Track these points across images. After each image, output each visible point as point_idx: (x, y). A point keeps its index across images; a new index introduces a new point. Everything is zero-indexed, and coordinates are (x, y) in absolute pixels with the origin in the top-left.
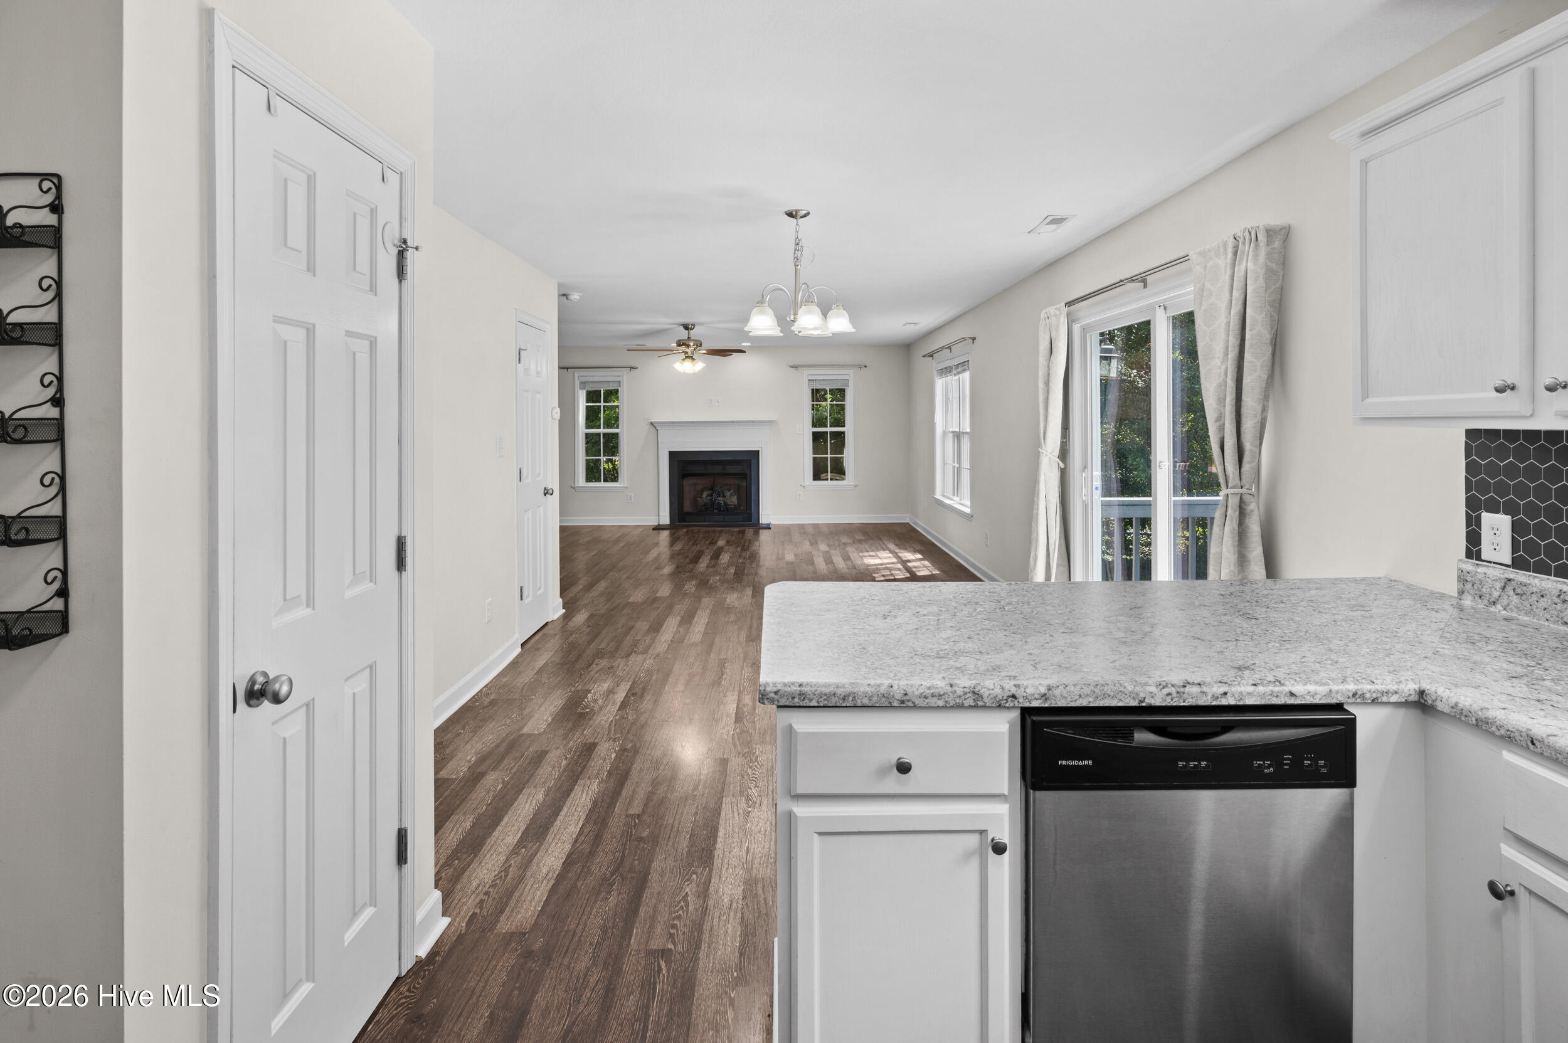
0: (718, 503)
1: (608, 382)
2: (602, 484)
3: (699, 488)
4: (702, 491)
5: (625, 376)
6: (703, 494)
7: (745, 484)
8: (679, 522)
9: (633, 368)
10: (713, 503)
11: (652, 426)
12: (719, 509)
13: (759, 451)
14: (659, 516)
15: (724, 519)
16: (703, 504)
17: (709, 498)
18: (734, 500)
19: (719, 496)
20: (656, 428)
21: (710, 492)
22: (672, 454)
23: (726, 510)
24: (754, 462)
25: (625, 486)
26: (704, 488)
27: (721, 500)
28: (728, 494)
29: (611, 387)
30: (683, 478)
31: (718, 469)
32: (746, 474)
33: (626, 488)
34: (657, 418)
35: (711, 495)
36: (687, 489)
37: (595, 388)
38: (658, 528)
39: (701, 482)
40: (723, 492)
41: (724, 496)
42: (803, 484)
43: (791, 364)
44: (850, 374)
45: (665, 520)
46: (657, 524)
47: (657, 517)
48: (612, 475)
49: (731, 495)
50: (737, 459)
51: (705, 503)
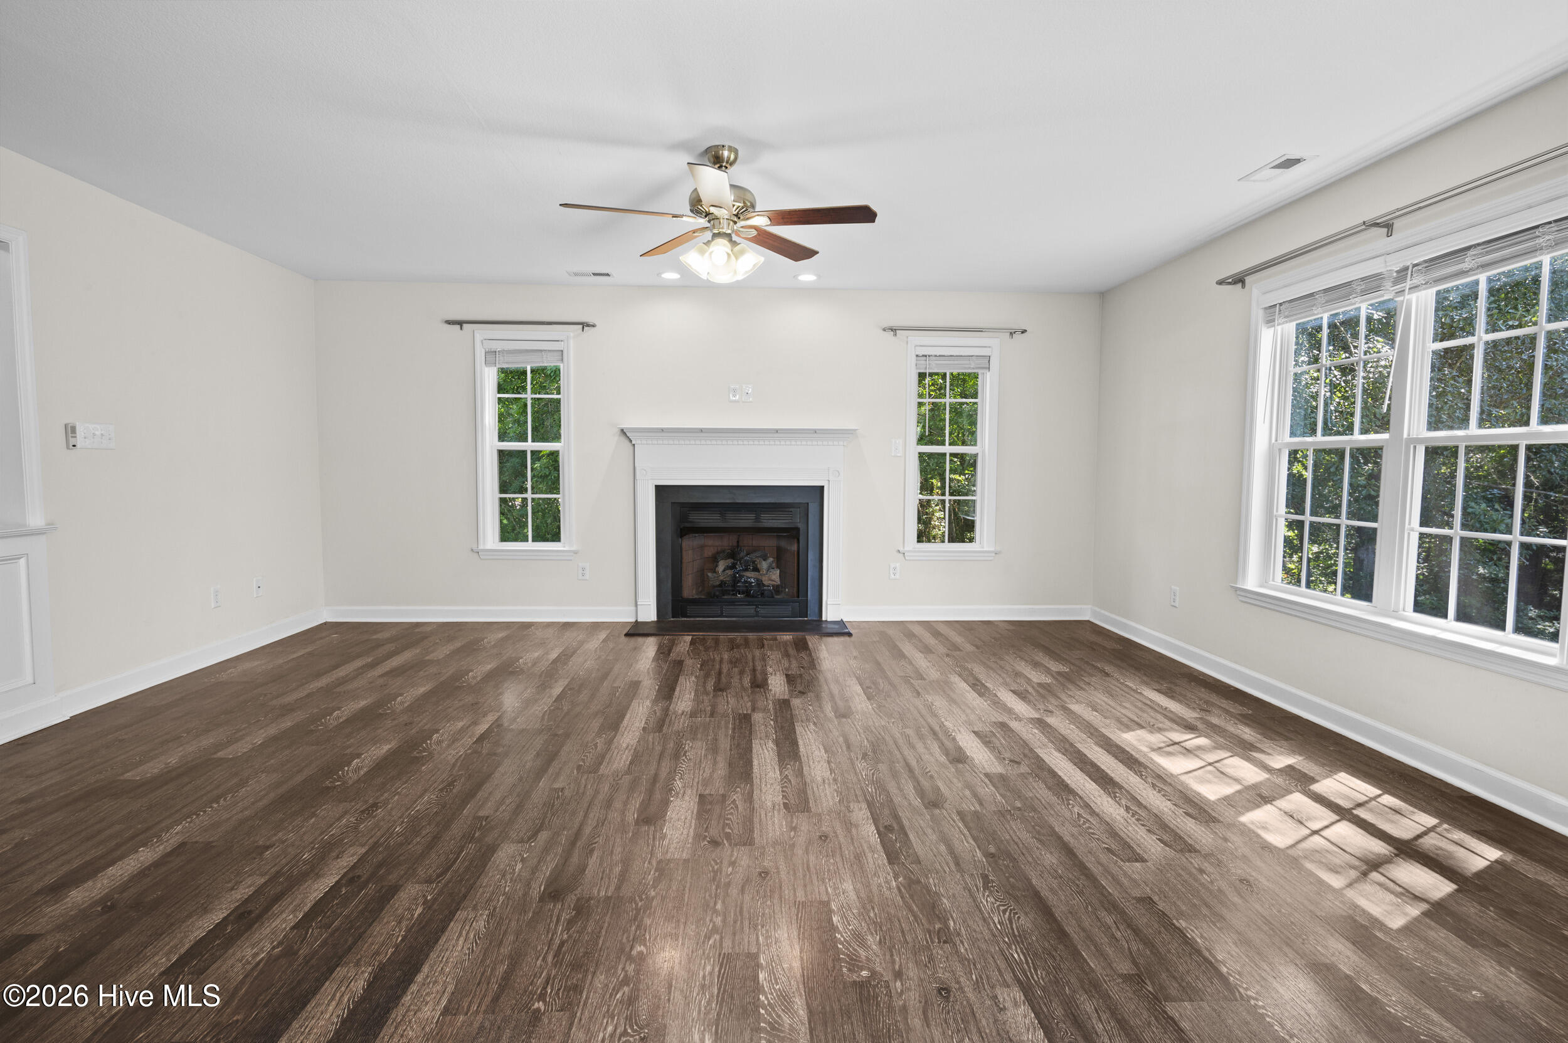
0: (746, 582)
1: (541, 351)
2: (530, 545)
3: (709, 552)
4: (714, 560)
5: (571, 342)
6: (717, 566)
7: (794, 548)
8: (673, 617)
9: (588, 325)
10: (735, 580)
11: (623, 439)
12: (747, 593)
13: (823, 487)
14: (636, 605)
15: (757, 612)
16: (718, 583)
17: (730, 572)
18: (773, 577)
19: (746, 570)
20: (631, 441)
21: (730, 562)
22: (661, 491)
23: (758, 595)
24: (813, 508)
25: (573, 548)
26: (718, 553)
27: (751, 577)
28: (764, 565)
29: (548, 362)
30: (682, 536)
31: (746, 520)
32: (797, 529)
33: (576, 552)
34: (630, 422)
35: (733, 567)
36: (688, 556)
37: (514, 364)
38: (636, 631)
39: (713, 543)
40: (754, 562)
41: (756, 570)
42: (901, 549)
43: (886, 325)
44: (991, 345)
45: (649, 614)
46: (633, 620)
47: (633, 608)
48: (549, 530)
49: (770, 568)
50: (782, 501)
51: (722, 581)
